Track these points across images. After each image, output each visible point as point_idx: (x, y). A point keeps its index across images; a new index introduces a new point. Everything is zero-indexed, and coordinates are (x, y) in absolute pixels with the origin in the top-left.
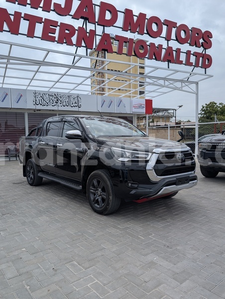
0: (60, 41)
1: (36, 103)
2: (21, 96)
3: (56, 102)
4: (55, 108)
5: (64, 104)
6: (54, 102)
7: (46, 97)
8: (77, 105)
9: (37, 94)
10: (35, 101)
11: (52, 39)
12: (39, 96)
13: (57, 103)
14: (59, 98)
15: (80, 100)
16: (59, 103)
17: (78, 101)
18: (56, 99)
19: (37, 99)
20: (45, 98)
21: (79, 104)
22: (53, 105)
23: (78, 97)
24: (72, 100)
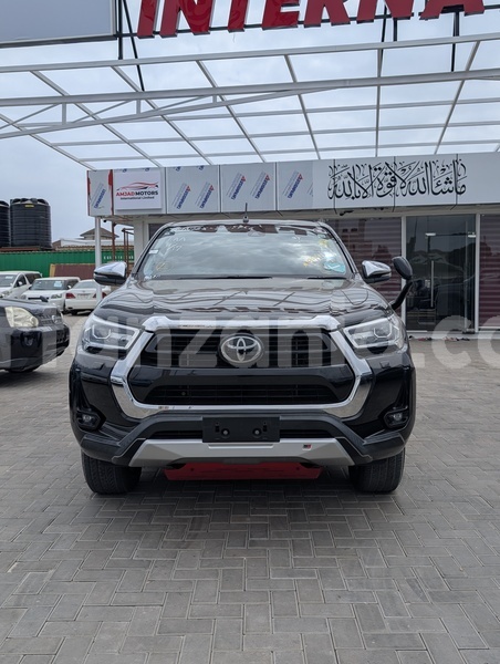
0: (313, 20)
1: (334, 193)
2: (300, 178)
3: (390, 186)
4: (387, 202)
5: (414, 187)
6: (385, 184)
7: (363, 176)
8: (451, 186)
9: (340, 169)
10: (332, 187)
11: (290, 21)
12: (345, 173)
13: (392, 186)
14: (399, 173)
15: (461, 171)
16: (398, 186)
17: (457, 174)
18: (389, 177)
19: (339, 183)
20: (359, 177)
21: (460, 184)
22: (381, 193)
23: (455, 162)
24: (437, 173)
